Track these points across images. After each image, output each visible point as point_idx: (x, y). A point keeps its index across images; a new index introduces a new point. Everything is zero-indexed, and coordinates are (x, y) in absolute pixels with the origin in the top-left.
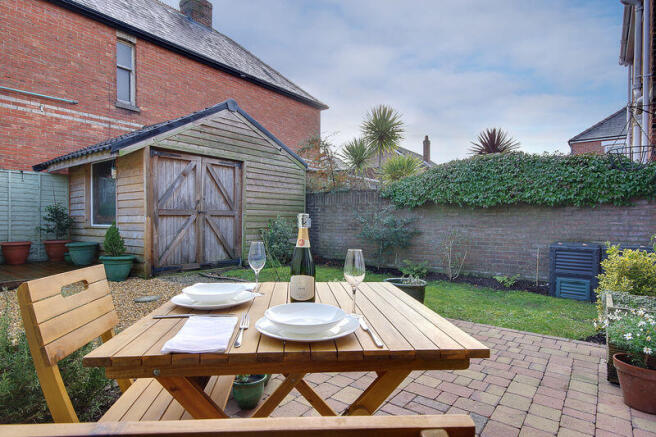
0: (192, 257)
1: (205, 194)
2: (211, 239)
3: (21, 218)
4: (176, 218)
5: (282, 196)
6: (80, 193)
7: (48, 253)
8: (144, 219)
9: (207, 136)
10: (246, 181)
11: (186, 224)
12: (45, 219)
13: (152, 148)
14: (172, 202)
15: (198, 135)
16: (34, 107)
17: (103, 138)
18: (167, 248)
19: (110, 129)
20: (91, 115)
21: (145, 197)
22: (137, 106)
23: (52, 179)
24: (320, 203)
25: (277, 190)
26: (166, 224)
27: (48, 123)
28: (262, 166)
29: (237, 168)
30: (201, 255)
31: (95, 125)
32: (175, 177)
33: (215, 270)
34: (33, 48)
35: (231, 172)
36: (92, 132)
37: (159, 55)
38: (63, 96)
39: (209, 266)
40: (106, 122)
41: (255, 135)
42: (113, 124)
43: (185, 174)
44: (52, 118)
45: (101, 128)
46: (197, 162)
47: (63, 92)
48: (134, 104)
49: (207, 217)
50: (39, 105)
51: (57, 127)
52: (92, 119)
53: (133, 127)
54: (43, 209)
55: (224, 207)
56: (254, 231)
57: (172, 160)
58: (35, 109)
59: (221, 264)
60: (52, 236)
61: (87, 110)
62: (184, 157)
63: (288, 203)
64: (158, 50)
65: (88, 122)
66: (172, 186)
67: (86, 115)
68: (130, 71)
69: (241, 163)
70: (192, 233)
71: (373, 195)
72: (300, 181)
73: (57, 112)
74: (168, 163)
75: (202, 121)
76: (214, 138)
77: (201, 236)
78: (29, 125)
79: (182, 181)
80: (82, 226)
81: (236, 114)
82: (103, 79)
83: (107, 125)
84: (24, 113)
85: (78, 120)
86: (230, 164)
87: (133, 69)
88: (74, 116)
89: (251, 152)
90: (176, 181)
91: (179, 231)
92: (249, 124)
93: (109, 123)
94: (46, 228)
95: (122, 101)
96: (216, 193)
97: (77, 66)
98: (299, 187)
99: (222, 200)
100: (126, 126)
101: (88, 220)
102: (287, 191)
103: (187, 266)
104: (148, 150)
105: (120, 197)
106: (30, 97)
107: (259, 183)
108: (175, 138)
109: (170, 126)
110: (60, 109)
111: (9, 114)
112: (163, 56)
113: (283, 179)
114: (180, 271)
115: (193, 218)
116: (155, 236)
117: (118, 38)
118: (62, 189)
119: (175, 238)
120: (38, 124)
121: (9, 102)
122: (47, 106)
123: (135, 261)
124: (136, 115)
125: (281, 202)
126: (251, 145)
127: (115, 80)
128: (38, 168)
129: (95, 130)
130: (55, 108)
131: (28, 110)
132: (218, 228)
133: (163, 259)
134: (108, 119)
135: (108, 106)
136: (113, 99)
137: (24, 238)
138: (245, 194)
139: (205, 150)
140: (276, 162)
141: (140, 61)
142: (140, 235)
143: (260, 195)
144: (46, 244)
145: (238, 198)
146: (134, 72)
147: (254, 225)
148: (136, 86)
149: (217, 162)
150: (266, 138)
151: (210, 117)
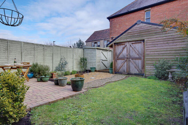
0: (126, 71)
1: (130, 53)
13: (114, 43)
14: (121, 56)
15: (127, 36)
32: (121, 49)
35: (140, 44)
39: (131, 74)
43: (124, 48)
46: (127, 44)
49: (130, 59)
55: (137, 56)
56: (150, 64)
57: (121, 45)
59: (135, 74)
62: (123, 43)
66: (120, 52)
68: (150, 18)
69: (144, 40)
75: (128, 32)
76: (132, 35)
77: (128, 65)
89: (148, 35)
96: (134, 52)
103: (124, 73)
104: (113, 44)
108: (120, 39)
115: (125, 60)
116: (116, 64)
117: (146, 11)
132: (135, 63)
138: (146, 51)
139: (128, 40)
145: (143, 53)
149: (133, 42)
150: (157, 27)
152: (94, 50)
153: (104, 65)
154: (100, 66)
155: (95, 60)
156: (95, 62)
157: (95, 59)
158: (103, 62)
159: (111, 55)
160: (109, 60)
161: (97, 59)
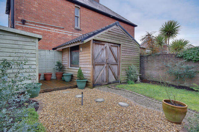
0: (105, 80)
1: (109, 57)
2: (111, 73)
3: (49, 65)
4: (100, 66)
5: (133, 57)
6: (66, 57)
7: (56, 77)
8: (91, 66)
9: (110, 35)
10: (122, 52)
11: (103, 68)
12: (56, 65)
13: (93, 40)
14: (99, 60)
15: (107, 35)
16: (52, 30)
17: (71, 39)
18: (97, 77)
19: (73, 36)
20: (68, 32)
21: (91, 58)
22: (80, 28)
23: (57, 52)
24: (145, 59)
25: (131, 55)
26: (97, 68)
27: (56, 34)
28: (126, 46)
29: (119, 47)
30: (108, 79)
31: (69, 35)
32: (100, 51)
33: (112, 85)
34: (52, 11)
35: (117, 48)
36: (68, 37)
37: (87, 11)
38: (60, 26)
39: (110, 83)
40: (72, 34)
41: (124, 34)
42: (74, 34)
43: (103, 49)
44: (57, 33)
45: (70, 36)
46: (107, 45)
47: (60, 25)
48: (79, 28)
49: (110, 65)
50: (54, 29)
51: (58, 36)
52: (68, 33)
53: (79, 35)
54: (55, 62)
55: (114, 61)
56: (124, 70)
57: (99, 44)
58: (53, 30)
59: (114, 82)
60: (58, 71)
61: (66, 30)
62: (103, 43)
63: (135, 59)
64: (87, 9)
65: (67, 34)
66: (99, 54)
67: (66, 32)
68: (78, 17)
69: (120, 45)
70: (105, 71)
71: (172, 56)
72: (138, 51)
73: (59, 31)
74: (98, 45)
75: (108, 30)
77: (108, 72)
78: (51, 36)
79: (102, 52)
80: (66, 68)
81: (119, 27)
82: (71, 20)
83: (72, 35)
84: (50, 32)
85: (64, 33)
86: (116, 45)
87: (79, 16)
88: (63, 32)
89: (123, 41)
90: (100, 52)
91: (101, 71)
92: (122, 30)
93: (73, 34)
94: (56, 68)
95: (76, 27)
96: (112, 56)
97: (64, 16)
98: (138, 53)
99: (114, 59)
100: (77, 35)
101: (68, 66)
102: (134, 55)
103: (104, 84)
105: (80, 58)
106: (52, 27)
107: (126, 52)
108: (100, 36)
109: (99, 32)
110: (59, 30)
111: (46, 32)
112: (88, 11)
113: (132, 51)
114: (101, 85)
115: (105, 65)
116: (94, 73)
117: (75, 7)
118: (60, 56)
119: (100, 73)
120: (54, 35)
121: (46, 29)
122: (56, 29)
123: (87, 82)
124: (80, 31)
125: (132, 59)
126: (123, 38)
127: (74, 20)
128: (54, 49)
129: (69, 36)
130: (58, 30)
131: (51, 31)
132: (113, 69)
133: (96, 81)
134: (72, 33)
135: (72, 29)
136: (74, 26)
137: (50, 72)
138: (121, 56)
139: (110, 40)
140: (130, 44)
141: (81, 14)
142: (89, 72)
143: (126, 57)
144: (56, 74)
145: (119, 58)
146: (79, 17)
147: (124, 68)
148: (80, 22)
149: (112, 45)
150: (128, 35)
151: (111, 28)
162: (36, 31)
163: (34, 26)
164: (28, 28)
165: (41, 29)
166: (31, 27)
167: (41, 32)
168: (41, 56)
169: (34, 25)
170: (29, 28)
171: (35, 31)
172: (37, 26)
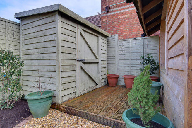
118: (154, 45)
128: (143, 35)
152: (49, 19)
153: (89, 76)
154: (73, 85)
155: (53, 62)
156: (52, 68)
157: (54, 56)
158: (85, 67)
159: (106, 49)
160: (103, 62)
161: (61, 56)
162: (122, 15)
163: (119, 10)
164: (112, 15)
165: (127, 10)
166: (116, 12)
167: (128, 14)
168: (123, 49)
169: (119, 8)
170: (114, 15)
171: (120, 15)
172: (122, 7)
